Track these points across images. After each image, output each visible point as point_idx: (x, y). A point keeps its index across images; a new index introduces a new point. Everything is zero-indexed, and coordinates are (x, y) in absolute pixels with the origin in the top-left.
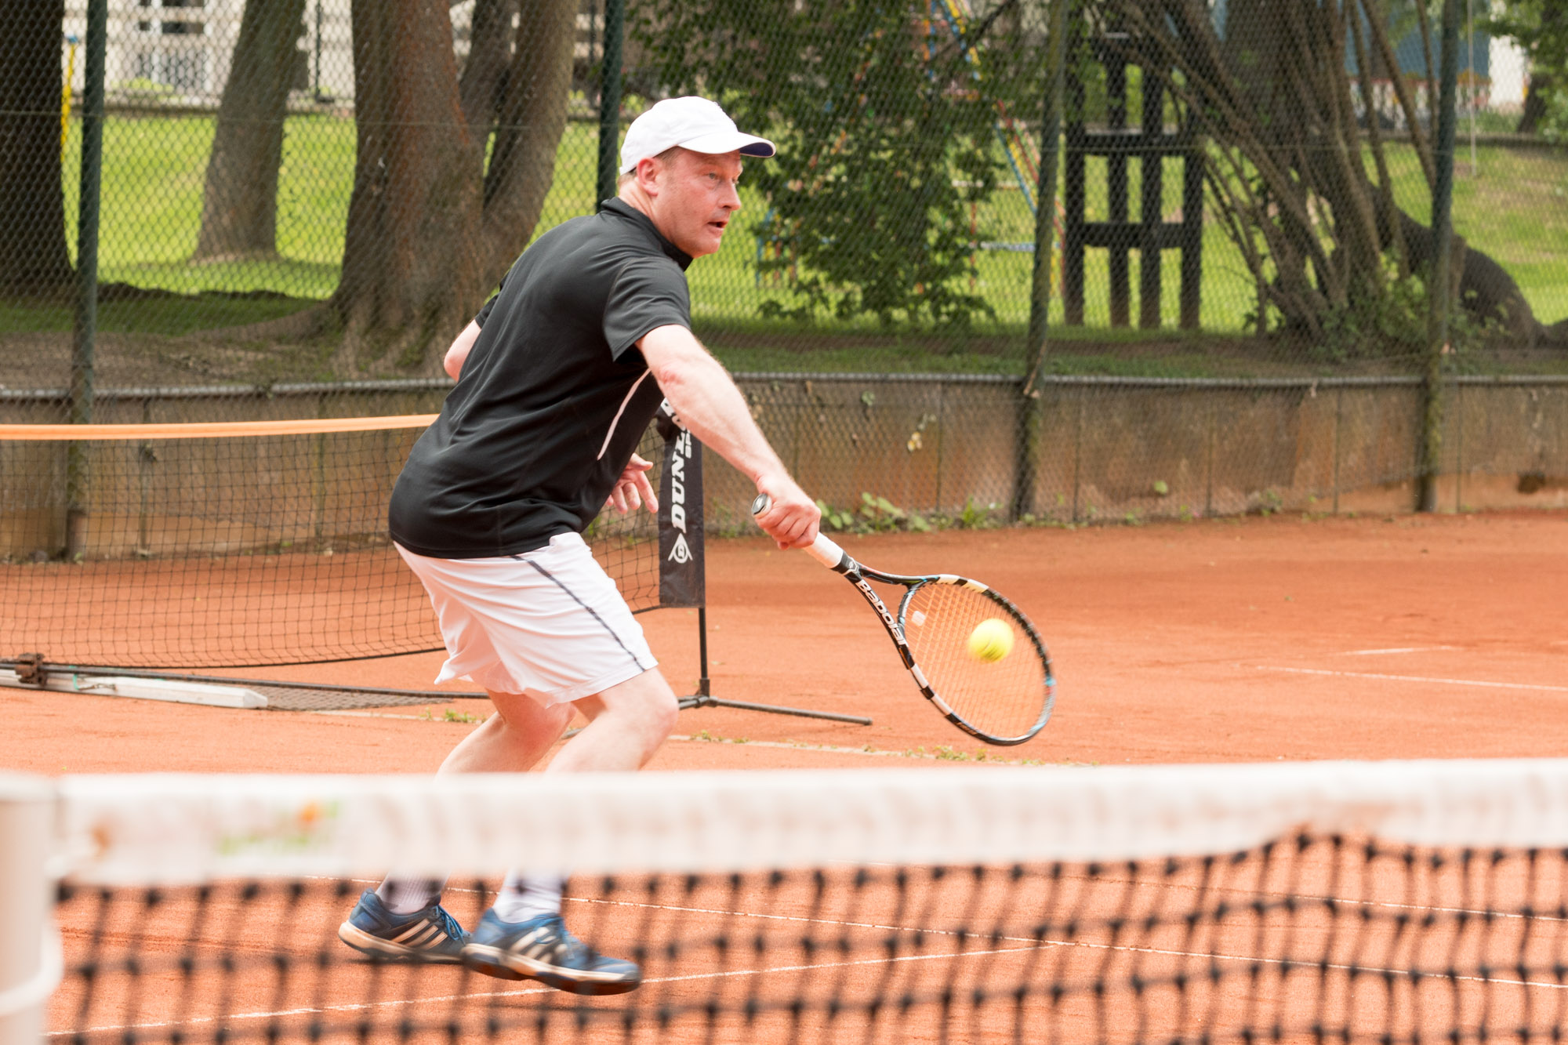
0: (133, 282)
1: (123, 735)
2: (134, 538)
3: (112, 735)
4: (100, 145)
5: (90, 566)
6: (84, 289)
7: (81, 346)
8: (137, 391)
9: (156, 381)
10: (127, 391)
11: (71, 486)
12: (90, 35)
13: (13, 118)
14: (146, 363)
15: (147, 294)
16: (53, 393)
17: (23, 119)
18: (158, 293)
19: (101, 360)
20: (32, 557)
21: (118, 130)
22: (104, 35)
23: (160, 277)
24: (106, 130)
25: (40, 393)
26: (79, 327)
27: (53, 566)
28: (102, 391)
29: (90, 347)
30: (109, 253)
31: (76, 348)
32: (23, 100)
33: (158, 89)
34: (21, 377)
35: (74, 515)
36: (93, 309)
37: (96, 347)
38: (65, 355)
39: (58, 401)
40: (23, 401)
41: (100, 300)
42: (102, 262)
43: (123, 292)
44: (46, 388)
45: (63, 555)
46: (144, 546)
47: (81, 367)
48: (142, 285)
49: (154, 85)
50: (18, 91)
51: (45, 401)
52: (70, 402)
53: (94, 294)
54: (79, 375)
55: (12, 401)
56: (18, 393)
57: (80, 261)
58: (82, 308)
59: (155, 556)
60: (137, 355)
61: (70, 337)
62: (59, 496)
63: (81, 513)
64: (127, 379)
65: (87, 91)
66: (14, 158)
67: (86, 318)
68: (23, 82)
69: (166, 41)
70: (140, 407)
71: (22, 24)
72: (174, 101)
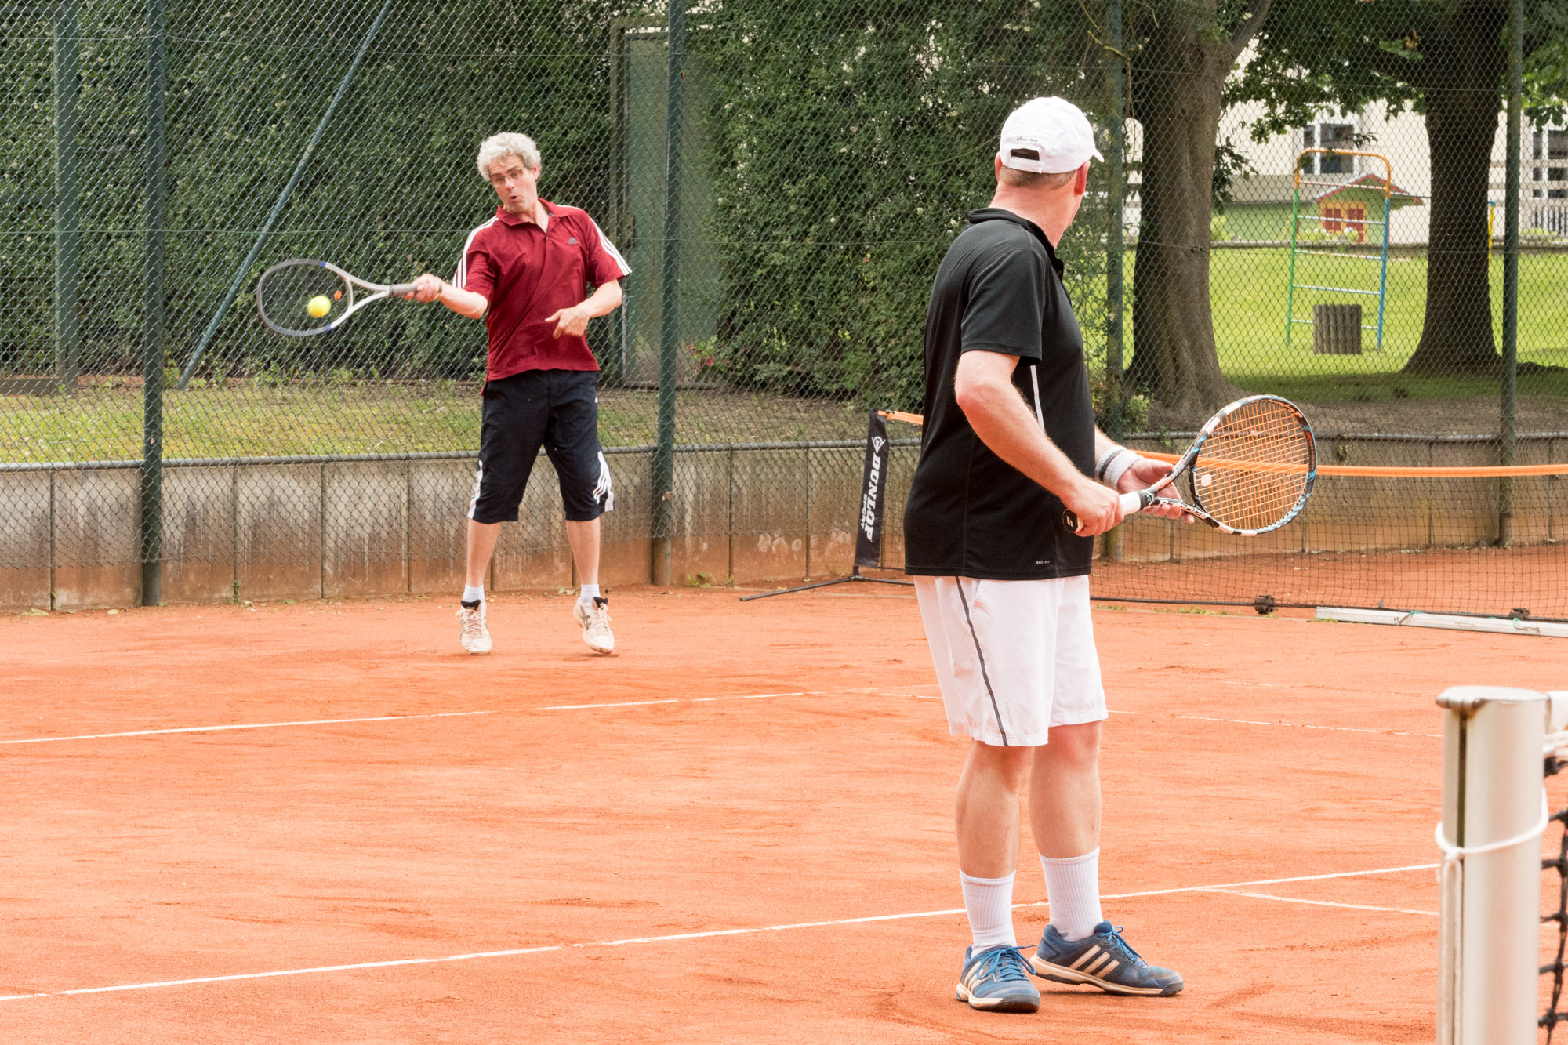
0: (1539, 363)
1: (1544, 661)
2: (1544, 531)
3: (1537, 661)
4: (1516, 272)
5: (1517, 550)
6: (1508, 368)
7: (1506, 405)
8: (1544, 434)
9: (1556, 427)
10: (1538, 434)
11: (1502, 498)
12: (1508, 199)
13: (1458, 256)
14: (1550, 416)
15: (1550, 369)
16: (1488, 436)
17: (1465, 256)
18: (1556, 369)
19: (1519, 414)
20: (1477, 544)
21: (1528, 262)
22: (1517, 199)
23: (1558, 359)
24: (1520, 262)
25: (1480, 437)
26: (1505, 393)
27: (1493, 551)
28: (1520, 434)
29: (1512, 406)
30: (1523, 343)
31: (1503, 406)
32: (1465, 244)
33: (1546, 233)
34: (1468, 427)
35: (1504, 516)
36: (1514, 381)
37: (1517, 406)
38: (1495, 411)
39: (1492, 442)
40: (1469, 442)
41: (1518, 374)
42: (1519, 350)
43: (1532, 369)
44: (1484, 433)
45: (1498, 543)
46: (1551, 536)
47: (1506, 419)
48: (1546, 365)
49: (1544, 232)
50: (1461, 238)
51: (1483, 442)
52: (1500, 442)
53: (1514, 370)
54: (1506, 424)
55: (1462, 442)
56: (1466, 437)
57: (1504, 349)
58: (1506, 380)
59: (1557, 543)
60: (1543, 410)
61: (1498, 399)
62: (1494, 504)
63: (1509, 515)
64: (1536, 427)
65: (1507, 237)
66: (1460, 282)
67: (1509, 387)
68: (1464, 232)
69: (1551, 201)
70: (1545, 446)
71: (1463, 194)
72: (1557, 242)
